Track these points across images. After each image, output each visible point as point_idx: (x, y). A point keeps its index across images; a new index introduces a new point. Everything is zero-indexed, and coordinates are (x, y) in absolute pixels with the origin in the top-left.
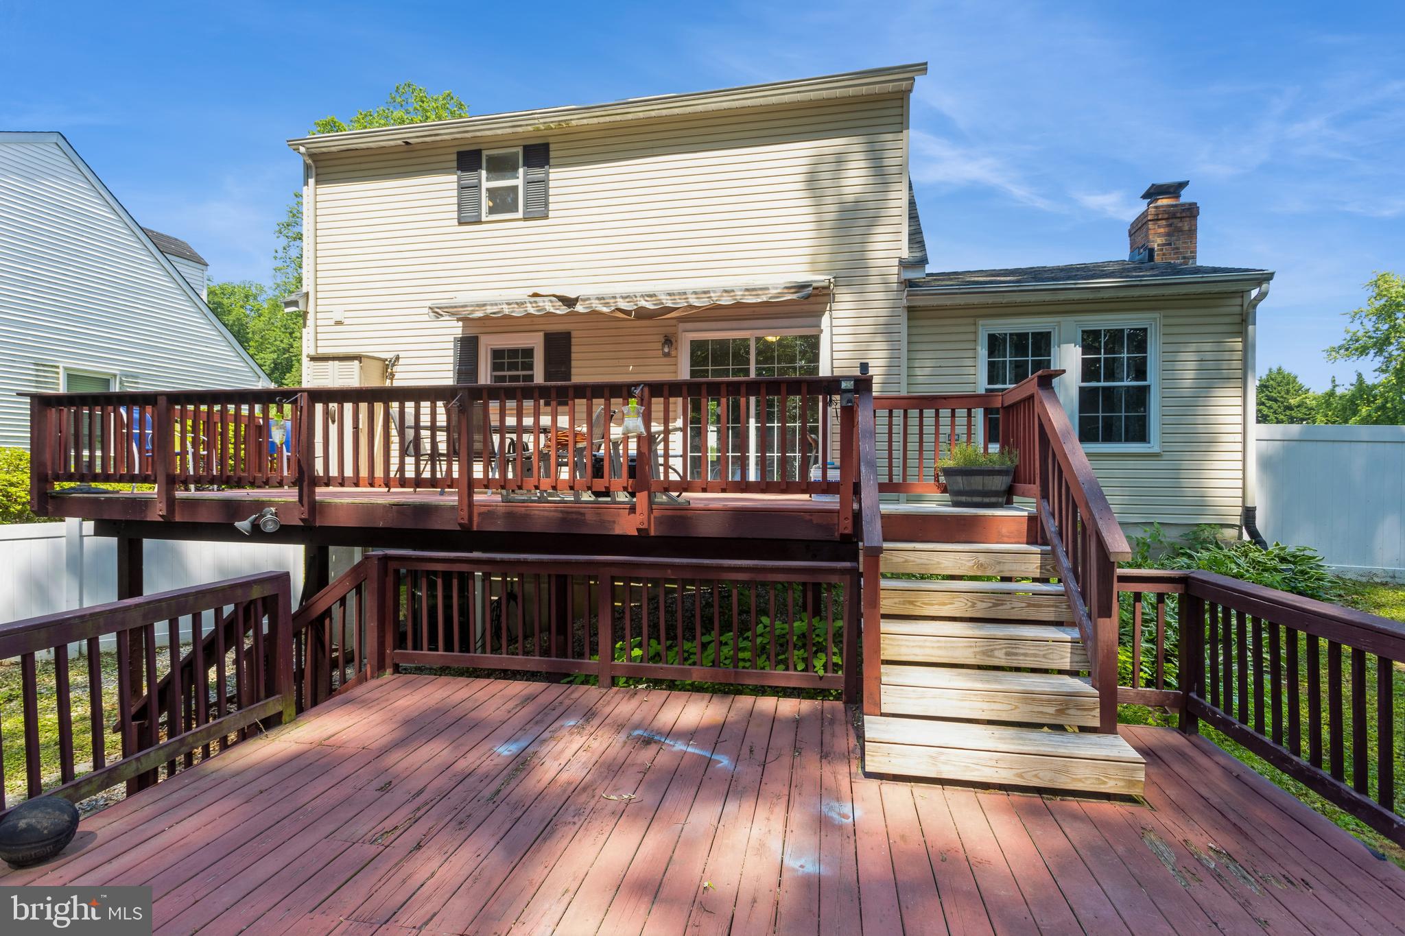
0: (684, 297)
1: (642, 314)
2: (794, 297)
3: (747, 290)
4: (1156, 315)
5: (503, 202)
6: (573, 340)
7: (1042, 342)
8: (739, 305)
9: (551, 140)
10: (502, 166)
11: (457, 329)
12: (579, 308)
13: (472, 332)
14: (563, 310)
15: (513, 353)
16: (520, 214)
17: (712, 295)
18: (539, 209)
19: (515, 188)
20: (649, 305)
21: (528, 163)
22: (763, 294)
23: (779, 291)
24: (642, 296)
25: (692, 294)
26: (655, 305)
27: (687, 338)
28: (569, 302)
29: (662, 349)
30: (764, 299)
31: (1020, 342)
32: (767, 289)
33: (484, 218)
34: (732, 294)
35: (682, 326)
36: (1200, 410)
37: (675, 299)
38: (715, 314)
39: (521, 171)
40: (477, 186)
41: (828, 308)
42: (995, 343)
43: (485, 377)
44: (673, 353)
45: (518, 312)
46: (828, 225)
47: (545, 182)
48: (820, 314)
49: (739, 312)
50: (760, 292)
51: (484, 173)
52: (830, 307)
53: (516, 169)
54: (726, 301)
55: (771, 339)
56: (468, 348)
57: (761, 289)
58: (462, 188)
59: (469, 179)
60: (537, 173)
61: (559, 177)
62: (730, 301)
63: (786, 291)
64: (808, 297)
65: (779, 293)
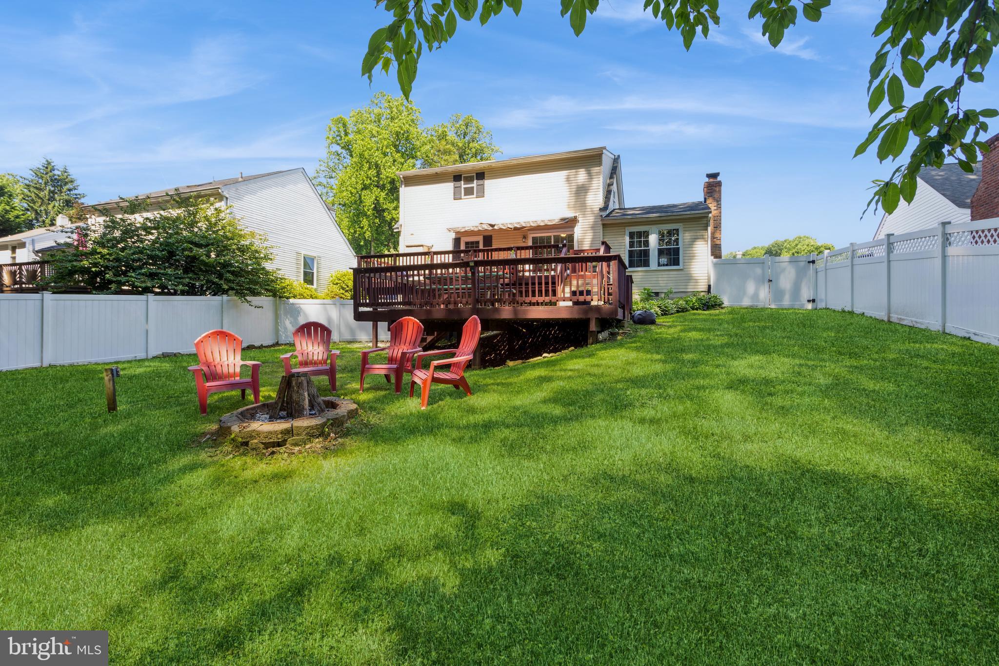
0: (529, 223)
1: (516, 229)
2: (562, 222)
4: (681, 224)
5: (469, 192)
6: (493, 237)
7: (646, 234)
8: (546, 225)
9: (484, 171)
10: (469, 180)
11: (453, 235)
12: (496, 227)
13: (458, 236)
14: (491, 228)
15: (472, 243)
16: (475, 196)
17: (538, 222)
18: (481, 194)
19: (473, 188)
20: (518, 226)
21: (477, 179)
25: (531, 222)
26: (520, 226)
27: (531, 236)
28: (492, 226)
29: (523, 238)
30: (554, 223)
31: (639, 234)
32: (555, 220)
33: (463, 197)
34: (544, 222)
35: (529, 232)
36: (690, 249)
37: (526, 224)
38: (538, 228)
39: (475, 181)
40: (460, 187)
41: (576, 225)
42: (632, 235)
43: (463, 247)
44: (526, 241)
45: (476, 229)
47: (483, 185)
48: (573, 227)
49: (547, 228)
50: (553, 221)
51: (462, 182)
54: (542, 224)
55: (563, 235)
56: (457, 241)
58: (455, 187)
59: (457, 184)
60: (480, 182)
61: (488, 183)
64: (569, 221)
65: (559, 221)
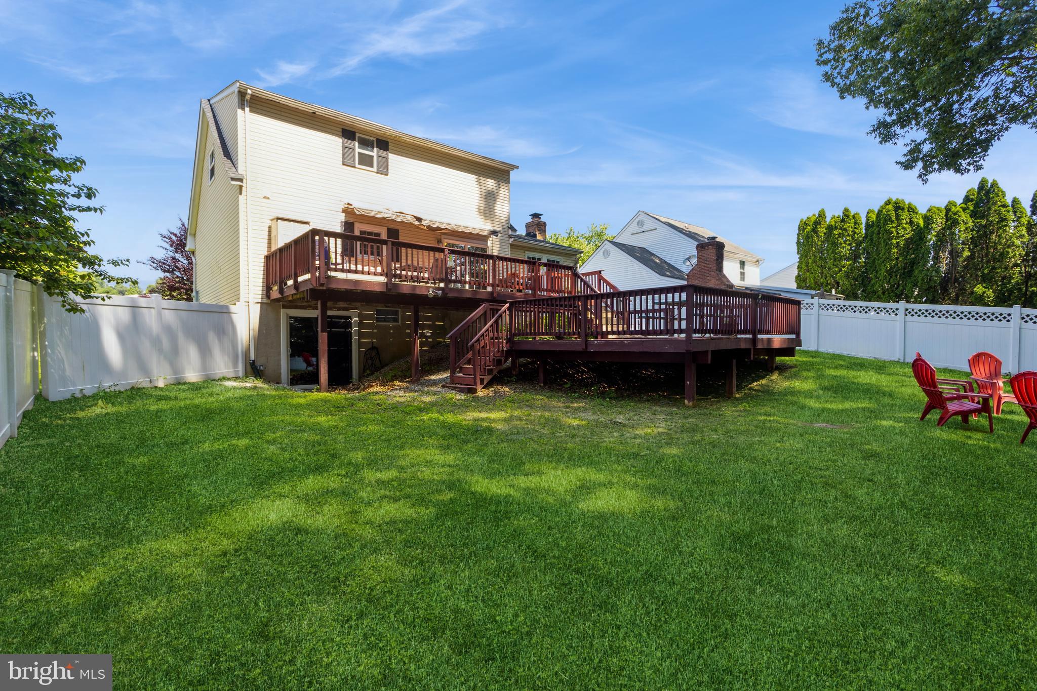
5: (366, 161)
6: (400, 233)
9: (389, 140)
10: (366, 143)
11: (343, 216)
13: (350, 220)
15: (371, 233)
16: (374, 170)
18: (384, 170)
19: (372, 157)
21: (379, 147)
27: (445, 241)
33: (357, 165)
35: (443, 236)
39: (375, 149)
40: (353, 149)
46: (484, 194)
47: (387, 158)
51: (357, 144)
53: (373, 147)
56: (348, 226)
58: (344, 147)
59: (349, 143)
60: (383, 153)
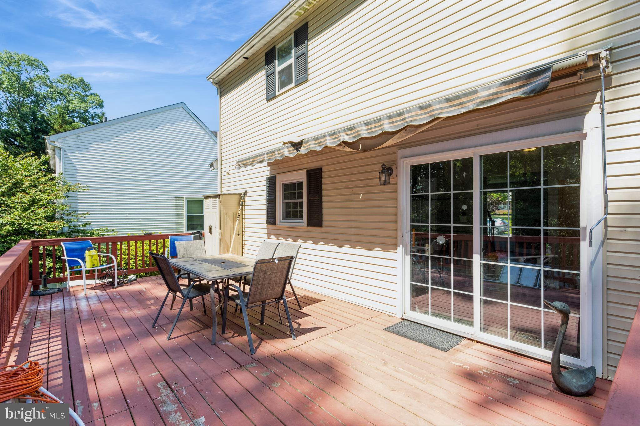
0: (379, 124)
2: (518, 93)
3: (448, 100)
5: (287, 78)
6: (323, 174)
11: (268, 172)
12: (303, 150)
14: (295, 152)
15: (293, 186)
17: (406, 115)
18: (303, 77)
22: (470, 101)
23: (492, 91)
24: (345, 131)
25: (386, 119)
26: (354, 137)
27: (405, 163)
28: (297, 146)
29: (380, 178)
30: (471, 106)
32: (476, 92)
34: (429, 109)
35: (401, 152)
37: (371, 129)
39: (293, 51)
41: (597, 99)
44: (392, 180)
48: (577, 113)
50: (464, 100)
52: (601, 98)
56: (272, 183)
57: (466, 95)
60: (301, 49)
61: (313, 46)
62: (426, 118)
63: (504, 88)
64: (542, 90)
65: (493, 94)
